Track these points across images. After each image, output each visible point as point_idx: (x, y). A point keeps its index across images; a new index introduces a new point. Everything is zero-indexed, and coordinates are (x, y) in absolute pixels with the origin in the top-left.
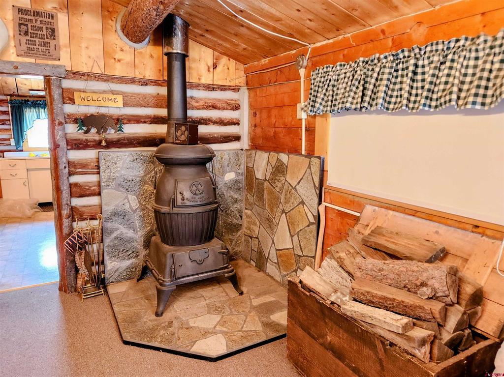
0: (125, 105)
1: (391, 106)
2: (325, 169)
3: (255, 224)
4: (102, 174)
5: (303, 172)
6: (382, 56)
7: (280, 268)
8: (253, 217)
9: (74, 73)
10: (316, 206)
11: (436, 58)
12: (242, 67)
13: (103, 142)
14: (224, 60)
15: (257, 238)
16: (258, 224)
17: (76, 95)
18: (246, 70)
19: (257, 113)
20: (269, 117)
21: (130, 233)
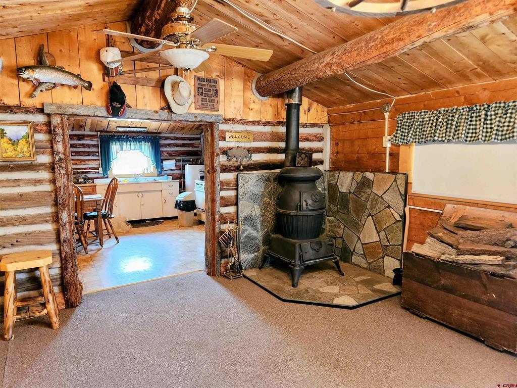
0: (254, 140)
1: (469, 139)
2: (409, 182)
3: (339, 227)
4: (239, 190)
5: (389, 185)
6: (461, 108)
7: (366, 258)
8: (337, 222)
9: (225, 119)
10: (402, 208)
11: (500, 111)
12: (326, 109)
13: (242, 167)
14: (315, 105)
15: (342, 237)
16: (343, 226)
17: (227, 134)
18: (328, 112)
19: (340, 143)
20: (352, 146)
21: (254, 233)
